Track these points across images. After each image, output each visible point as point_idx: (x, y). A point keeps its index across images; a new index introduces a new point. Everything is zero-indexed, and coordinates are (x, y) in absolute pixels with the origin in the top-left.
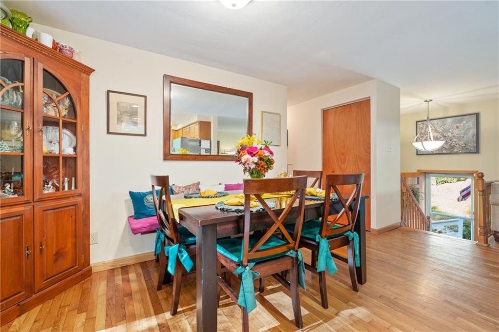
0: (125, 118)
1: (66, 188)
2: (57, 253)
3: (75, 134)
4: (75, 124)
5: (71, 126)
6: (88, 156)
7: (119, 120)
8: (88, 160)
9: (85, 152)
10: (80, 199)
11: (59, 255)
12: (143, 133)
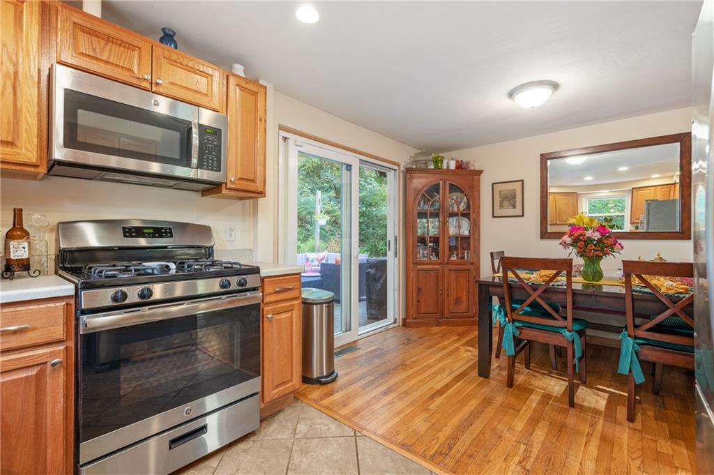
0: (506, 203)
1: (466, 259)
2: (456, 299)
3: (469, 219)
4: (469, 214)
5: (466, 215)
6: (479, 236)
7: (501, 206)
8: (479, 239)
9: (476, 234)
10: (472, 267)
11: (458, 300)
12: (521, 214)
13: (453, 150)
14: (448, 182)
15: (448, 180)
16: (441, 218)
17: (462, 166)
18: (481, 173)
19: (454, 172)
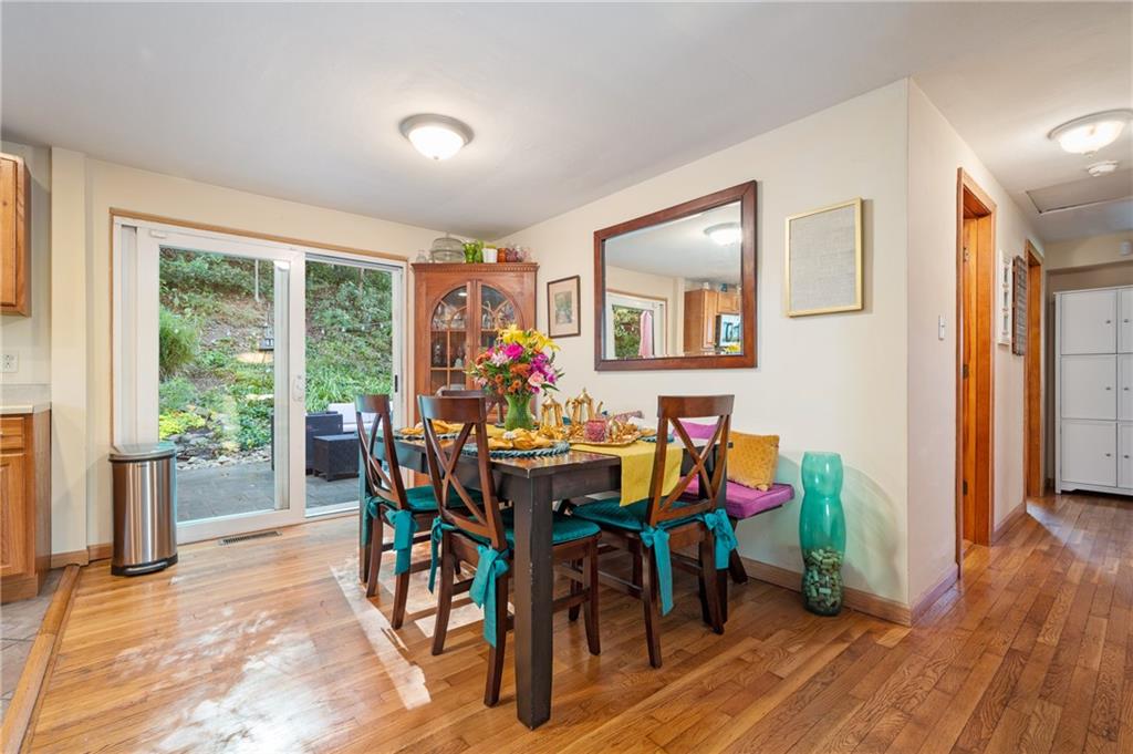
0: (562, 315)
7: (557, 320)
12: (576, 332)
13: (509, 234)
14: (480, 284)
15: (480, 280)
16: (468, 341)
17: (508, 258)
18: (534, 268)
19: (490, 268)
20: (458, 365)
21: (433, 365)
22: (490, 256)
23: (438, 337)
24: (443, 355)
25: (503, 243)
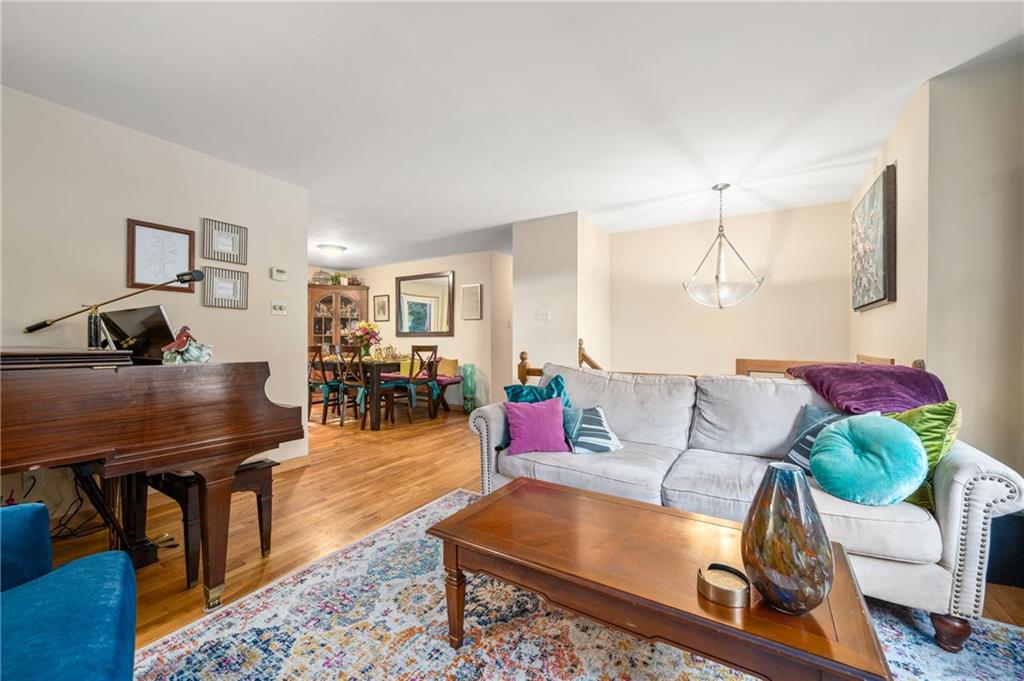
0: (381, 312)
7: (379, 314)
12: (387, 319)
13: (354, 270)
14: (339, 295)
15: (340, 293)
16: (334, 322)
17: (354, 283)
18: (368, 288)
19: (345, 287)
20: (328, 334)
21: (315, 333)
22: (344, 282)
23: (318, 321)
24: (320, 329)
25: (350, 274)
